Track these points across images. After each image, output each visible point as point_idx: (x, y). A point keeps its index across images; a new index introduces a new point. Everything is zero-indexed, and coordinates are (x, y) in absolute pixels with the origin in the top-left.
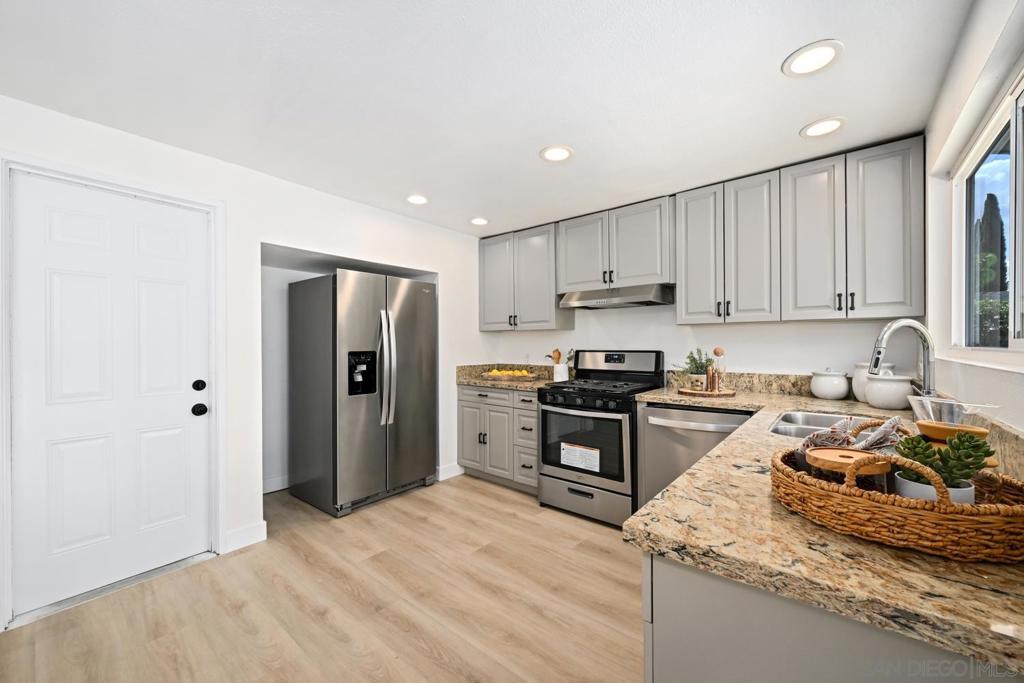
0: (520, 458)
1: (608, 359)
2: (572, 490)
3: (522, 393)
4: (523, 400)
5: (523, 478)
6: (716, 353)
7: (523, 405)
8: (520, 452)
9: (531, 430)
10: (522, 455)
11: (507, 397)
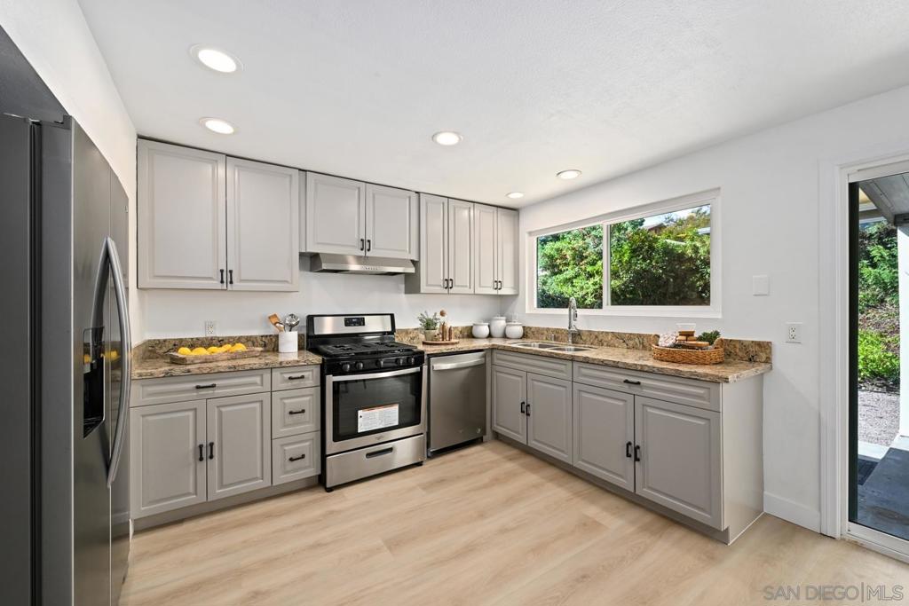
0: (285, 452)
1: (348, 322)
2: (369, 455)
3: (285, 370)
4: (290, 378)
5: (292, 474)
6: (442, 314)
7: (290, 384)
8: (282, 445)
9: (303, 411)
10: (287, 448)
11: (258, 379)
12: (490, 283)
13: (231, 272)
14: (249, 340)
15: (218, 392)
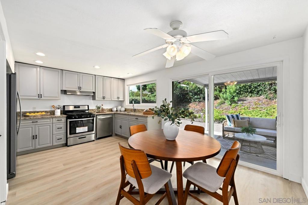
0: (56, 138)
1: (75, 107)
2: (79, 138)
3: (56, 118)
4: (58, 120)
5: (58, 143)
6: (102, 105)
7: (58, 122)
8: (55, 136)
9: (61, 128)
10: (57, 137)
11: (49, 120)
12: (116, 97)
13: (41, 95)
14: (46, 112)
15: (38, 123)
